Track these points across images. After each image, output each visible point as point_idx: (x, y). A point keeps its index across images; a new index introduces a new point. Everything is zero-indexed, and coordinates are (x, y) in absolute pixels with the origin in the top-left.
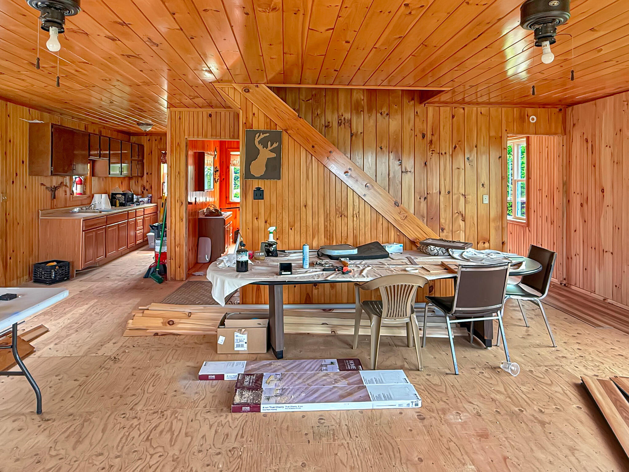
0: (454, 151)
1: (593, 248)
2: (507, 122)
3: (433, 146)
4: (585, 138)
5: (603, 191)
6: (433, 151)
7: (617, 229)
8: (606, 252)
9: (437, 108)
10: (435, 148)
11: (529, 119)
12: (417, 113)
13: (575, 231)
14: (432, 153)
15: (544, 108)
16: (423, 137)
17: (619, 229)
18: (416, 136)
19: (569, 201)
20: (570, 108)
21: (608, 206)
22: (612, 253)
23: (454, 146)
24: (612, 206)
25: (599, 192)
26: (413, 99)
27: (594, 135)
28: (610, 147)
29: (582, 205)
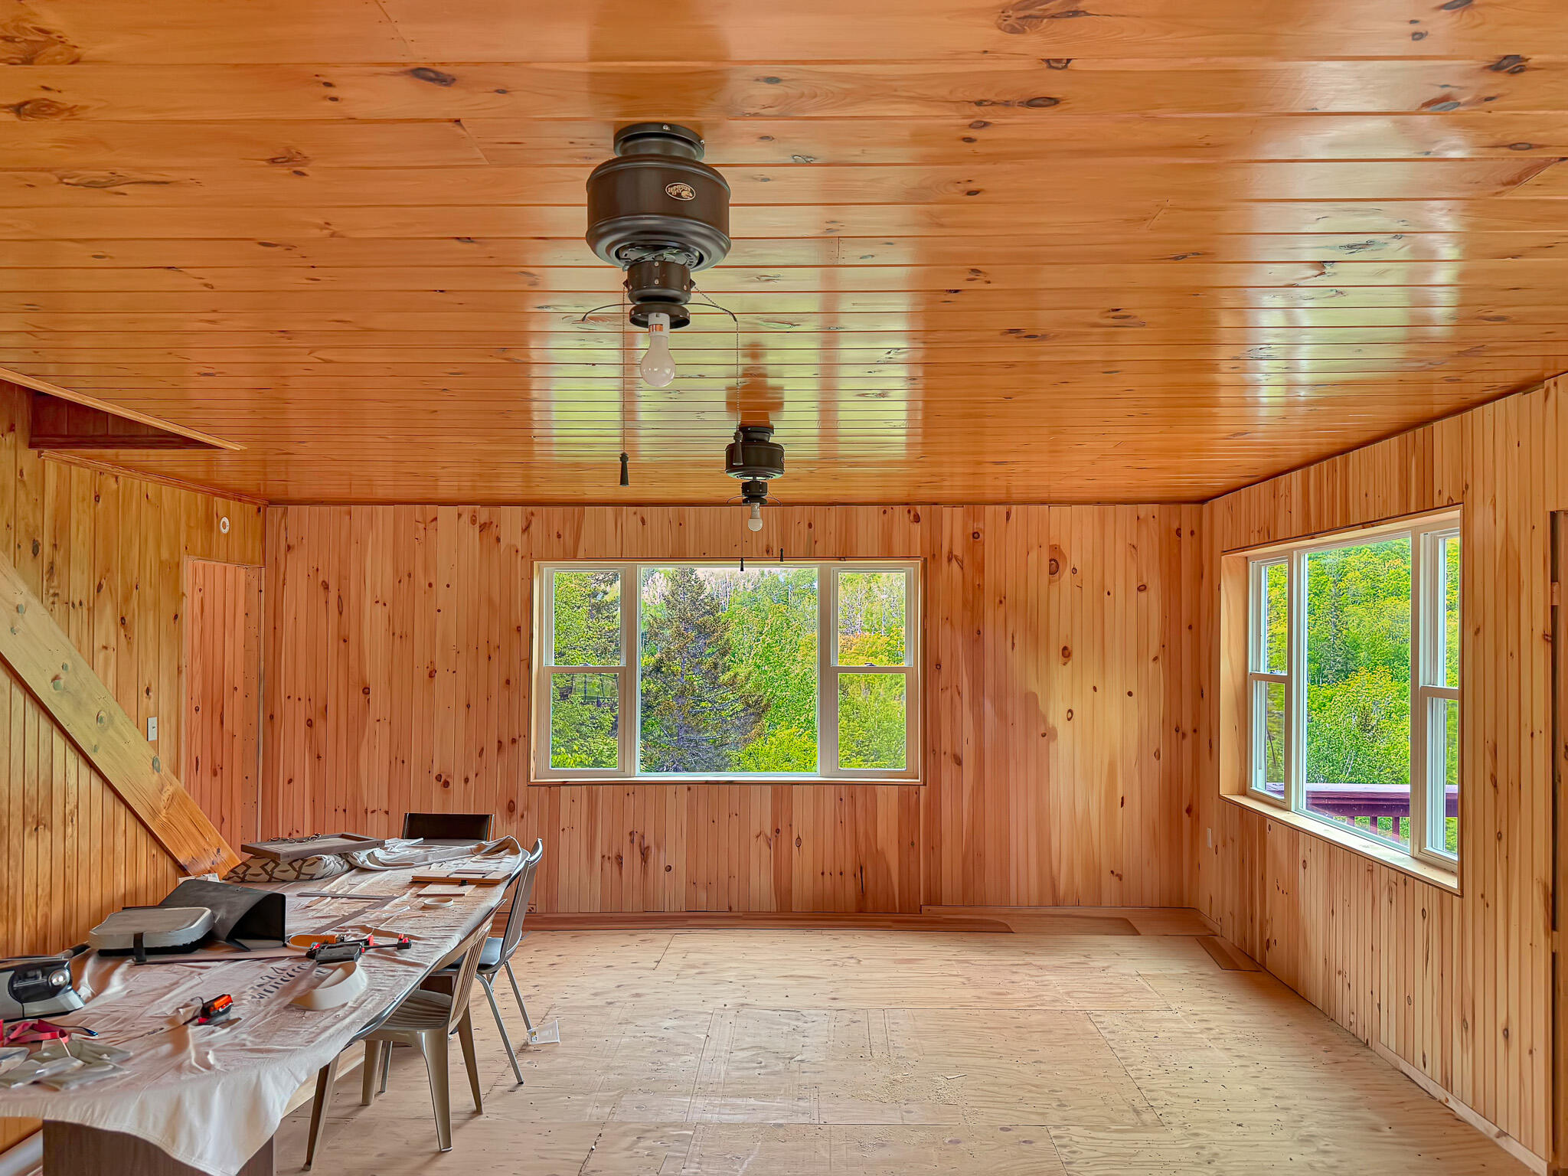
0: (98, 596)
1: (340, 810)
2: (189, 526)
3: (55, 583)
4: (320, 580)
5: (366, 691)
6: (55, 595)
7: (399, 762)
8: (373, 812)
9: (65, 468)
10: (59, 587)
11: (218, 523)
12: (21, 471)
13: (290, 781)
14: (53, 603)
15: (240, 500)
16: (35, 553)
17: (403, 762)
18: (19, 546)
19: (272, 717)
20: (280, 509)
21: (379, 721)
22: (387, 813)
23: (97, 583)
24: (388, 720)
25: (357, 695)
26: (12, 429)
27: (343, 578)
28: (385, 605)
29: (310, 723)
